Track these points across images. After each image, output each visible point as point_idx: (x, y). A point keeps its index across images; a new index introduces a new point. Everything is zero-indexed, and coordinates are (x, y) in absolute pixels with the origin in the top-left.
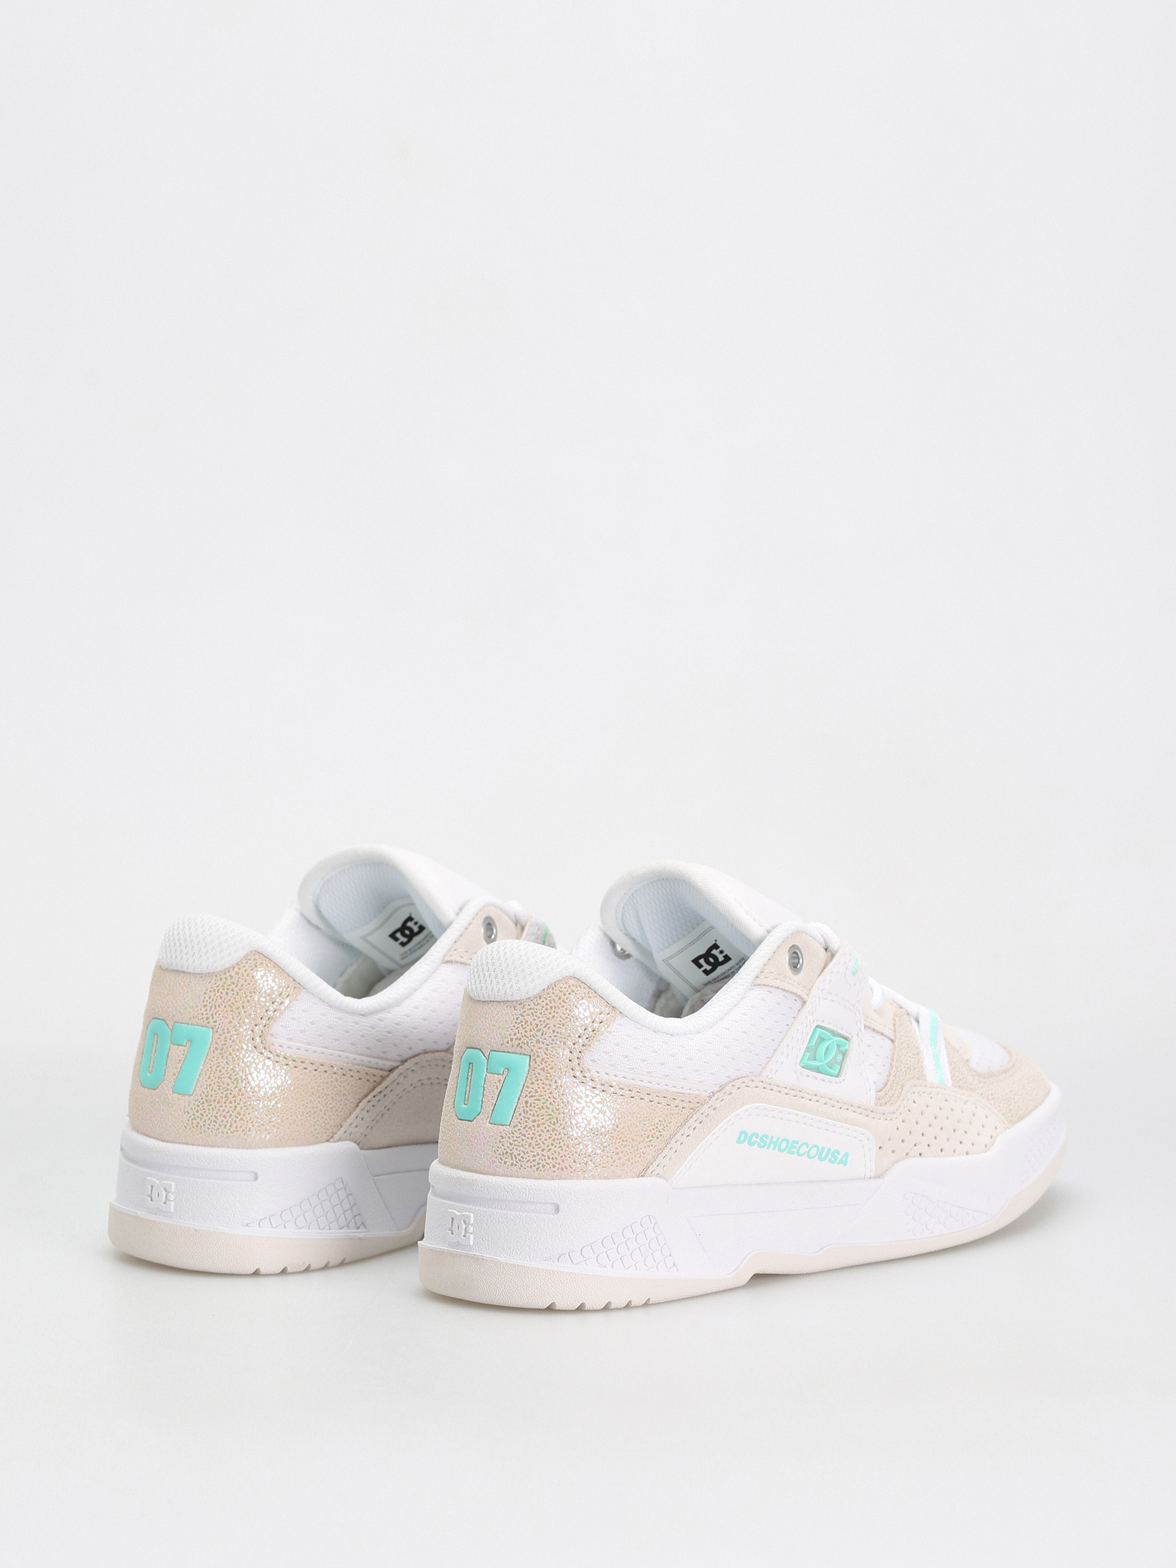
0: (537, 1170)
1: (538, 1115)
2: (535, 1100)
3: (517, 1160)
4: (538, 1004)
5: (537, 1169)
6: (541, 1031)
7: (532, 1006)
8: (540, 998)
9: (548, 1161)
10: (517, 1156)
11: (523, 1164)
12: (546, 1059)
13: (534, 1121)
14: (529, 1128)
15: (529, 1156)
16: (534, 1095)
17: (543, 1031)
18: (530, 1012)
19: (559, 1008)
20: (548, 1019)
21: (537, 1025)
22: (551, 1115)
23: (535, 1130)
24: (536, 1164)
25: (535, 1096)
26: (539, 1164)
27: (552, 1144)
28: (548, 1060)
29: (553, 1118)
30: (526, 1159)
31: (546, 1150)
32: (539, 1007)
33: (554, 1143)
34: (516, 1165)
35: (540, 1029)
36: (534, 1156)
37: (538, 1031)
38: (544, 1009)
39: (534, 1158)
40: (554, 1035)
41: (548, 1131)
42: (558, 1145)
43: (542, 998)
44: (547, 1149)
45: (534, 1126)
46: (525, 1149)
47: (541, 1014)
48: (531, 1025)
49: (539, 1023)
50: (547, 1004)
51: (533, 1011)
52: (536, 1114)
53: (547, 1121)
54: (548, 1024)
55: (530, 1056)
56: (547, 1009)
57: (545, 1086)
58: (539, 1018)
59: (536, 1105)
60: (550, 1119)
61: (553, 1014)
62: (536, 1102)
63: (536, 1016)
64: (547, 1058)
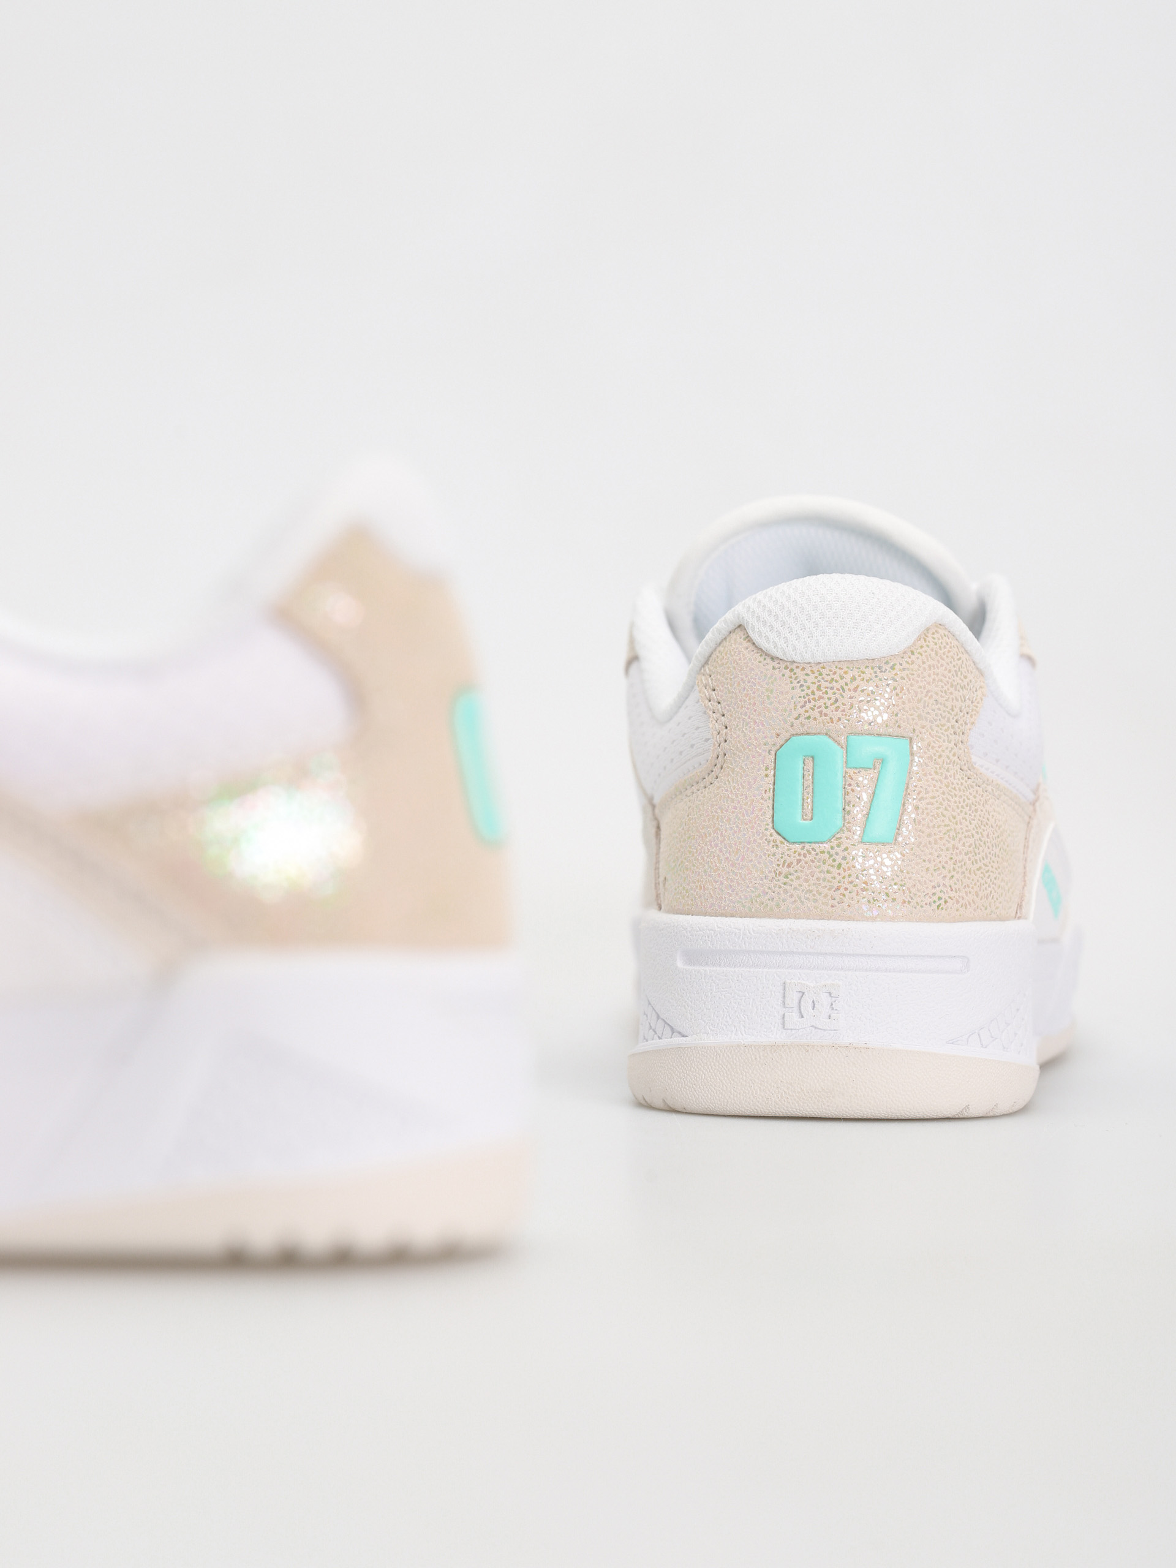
0: (938, 909)
1: (934, 826)
2: (928, 804)
3: (912, 895)
4: (913, 662)
5: (939, 906)
6: (923, 701)
7: (905, 665)
8: (913, 653)
9: (952, 894)
10: (911, 889)
11: (919, 900)
12: (932, 744)
13: (929, 835)
14: (924, 846)
15: (927, 888)
16: (925, 796)
17: (925, 702)
18: (904, 674)
19: (938, 667)
20: (929, 683)
21: (916, 693)
22: (948, 826)
23: (932, 848)
24: (937, 900)
25: (926, 798)
26: (940, 899)
27: (954, 869)
28: (935, 745)
29: (951, 829)
30: (924, 892)
31: (948, 878)
32: (915, 667)
33: (956, 867)
34: (909, 902)
35: (921, 699)
36: (934, 887)
37: (919, 701)
38: (921, 669)
39: (934, 891)
40: (937, 707)
41: (948, 850)
42: (960, 870)
43: (916, 654)
44: (949, 876)
45: (930, 843)
46: (922, 877)
47: (918, 676)
48: (909, 693)
49: (919, 690)
50: (924, 663)
51: (908, 672)
52: (931, 824)
53: (945, 834)
54: (928, 691)
55: (911, 739)
56: (925, 669)
57: (936, 784)
58: (917, 682)
59: (929, 811)
60: (948, 831)
61: (933, 676)
62: (929, 806)
63: (913, 680)
64: (934, 742)
